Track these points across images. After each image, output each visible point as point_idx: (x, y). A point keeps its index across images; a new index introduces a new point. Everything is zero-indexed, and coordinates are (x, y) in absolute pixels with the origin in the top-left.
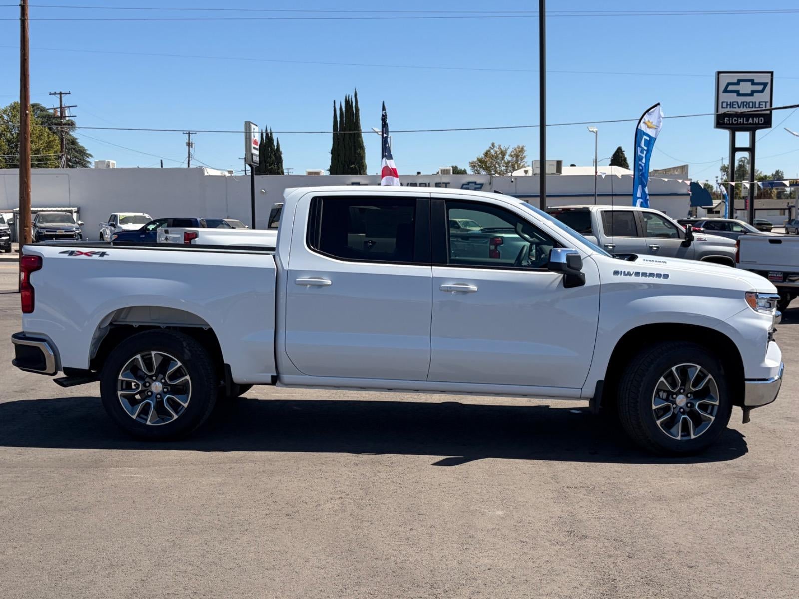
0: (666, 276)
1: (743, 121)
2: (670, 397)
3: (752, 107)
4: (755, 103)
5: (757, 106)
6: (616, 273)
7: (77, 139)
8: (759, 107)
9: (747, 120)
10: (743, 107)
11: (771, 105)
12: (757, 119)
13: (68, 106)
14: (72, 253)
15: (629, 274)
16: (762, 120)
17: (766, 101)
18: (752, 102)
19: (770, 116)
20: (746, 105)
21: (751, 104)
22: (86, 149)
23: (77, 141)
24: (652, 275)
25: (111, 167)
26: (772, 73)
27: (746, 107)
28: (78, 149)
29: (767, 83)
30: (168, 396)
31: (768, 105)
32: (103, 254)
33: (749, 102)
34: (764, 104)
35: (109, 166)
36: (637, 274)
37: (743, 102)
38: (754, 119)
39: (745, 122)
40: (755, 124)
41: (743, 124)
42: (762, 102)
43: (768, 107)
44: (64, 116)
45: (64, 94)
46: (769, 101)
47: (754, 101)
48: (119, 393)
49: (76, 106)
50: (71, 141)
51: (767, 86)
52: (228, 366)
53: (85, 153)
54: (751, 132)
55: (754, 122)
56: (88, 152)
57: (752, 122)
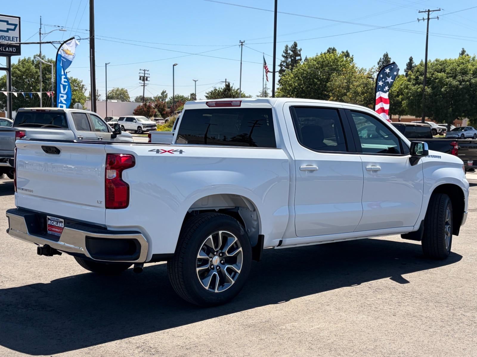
1: (3, 49)
3: (8, 40)
4: (10, 37)
5: (11, 39)
8: (13, 41)
9: (5, 49)
10: (2, 40)
11: (20, 41)
12: (12, 48)
14: (158, 151)
16: (14, 50)
17: (17, 37)
18: (8, 37)
19: (19, 47)
20: (4, 38)
21: (7, 38)
26: (19, 18)
27: (4, 40)
29: (17, 25)
30: (227, 266)
31: (18, 39)
32: (181, 152)
33: (6, 36)
34: (15, 38)
37: (2, 36)
38: (10, 48)
39: (4, 50)
40: (11, 52)
41: (3, 51)
42: (14, 37)
43: (18, 42)
46: (19, 37)
47: (9, 36)
48: (198, 270)
51: (17, 26)
54: (8, 57)
55: (10, 51)
57: (8, 51)
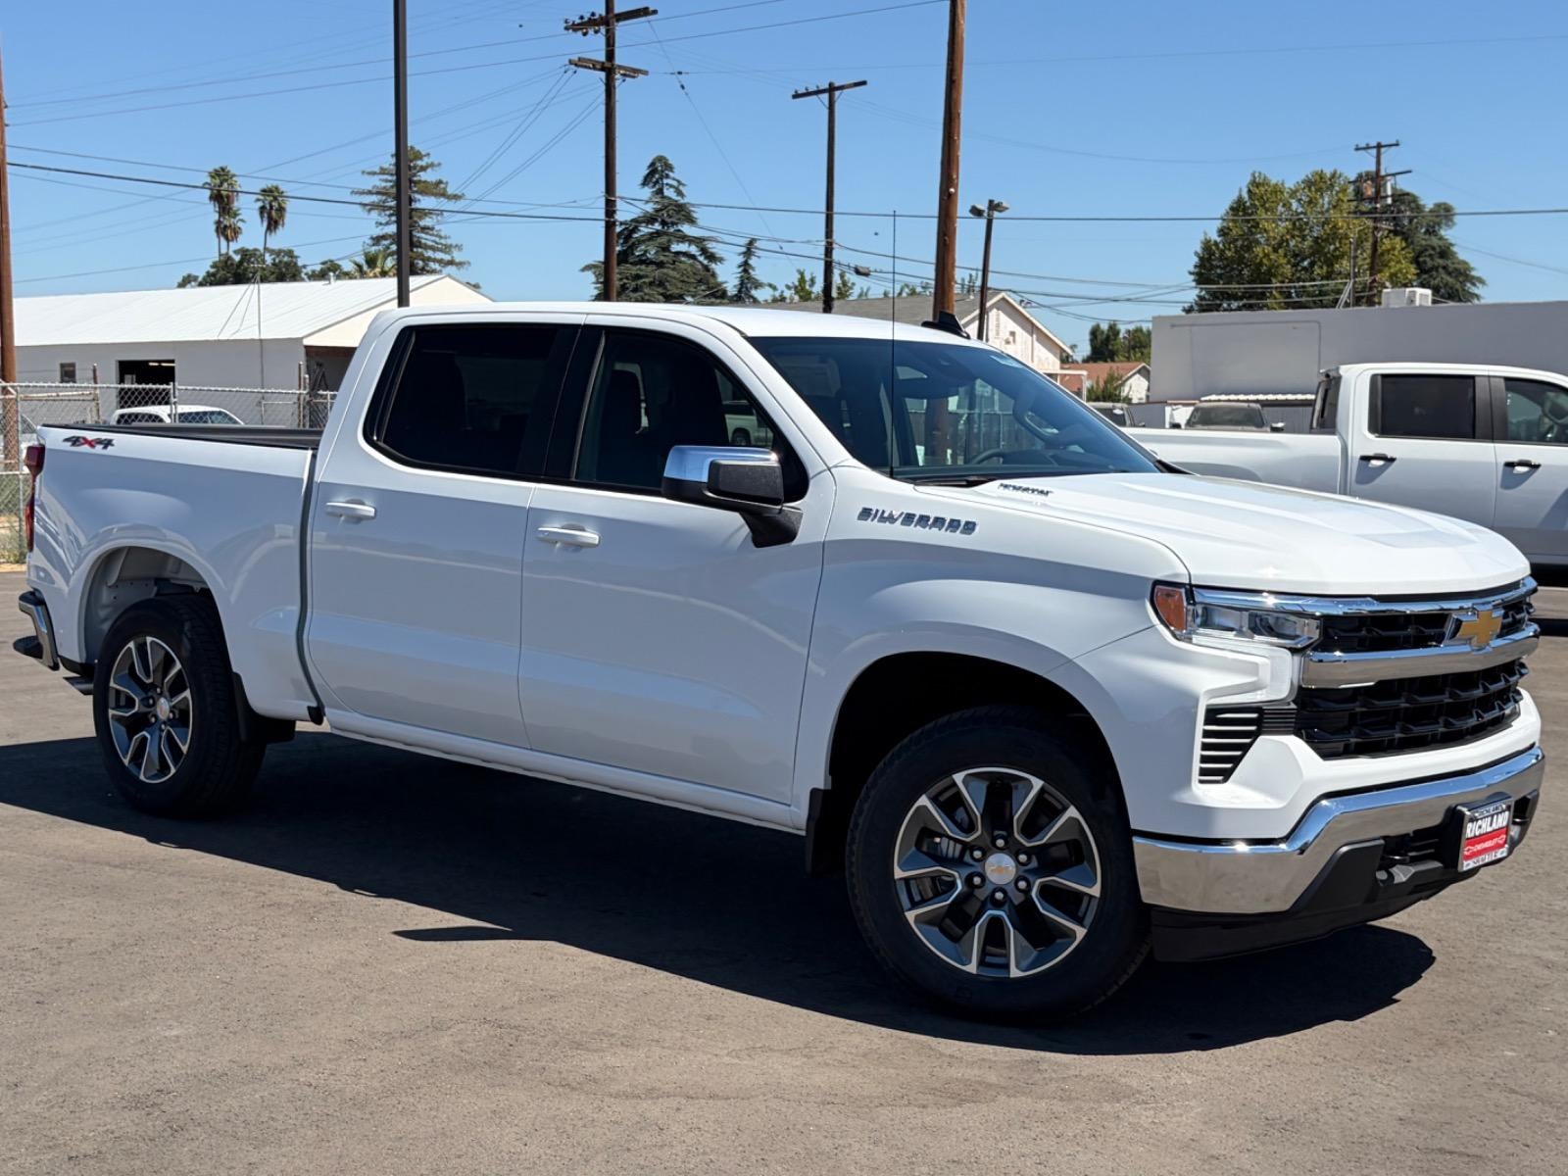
0: (970, 527)
2: (968, 853)
6: (866, 513)
7: (1452, 245)
13: (1393, 171)
14: (76, 441)
15: (891, 519)
22: (1472, 266)
23: (1455, 249)
24: (939, 522)
25: (1417, 303)
28: (1451, 267)
30: (167, 727)
32: (108, 443)
35: (1412, 301)
36: (908, 519)
44: (1383, 194)
45: (1385, 146)
48: (111, 712)
49: (1410, 172)
50: (1438, 250)
52: (238, 676)
53: (1467, 276)
56: (1473, 273)
